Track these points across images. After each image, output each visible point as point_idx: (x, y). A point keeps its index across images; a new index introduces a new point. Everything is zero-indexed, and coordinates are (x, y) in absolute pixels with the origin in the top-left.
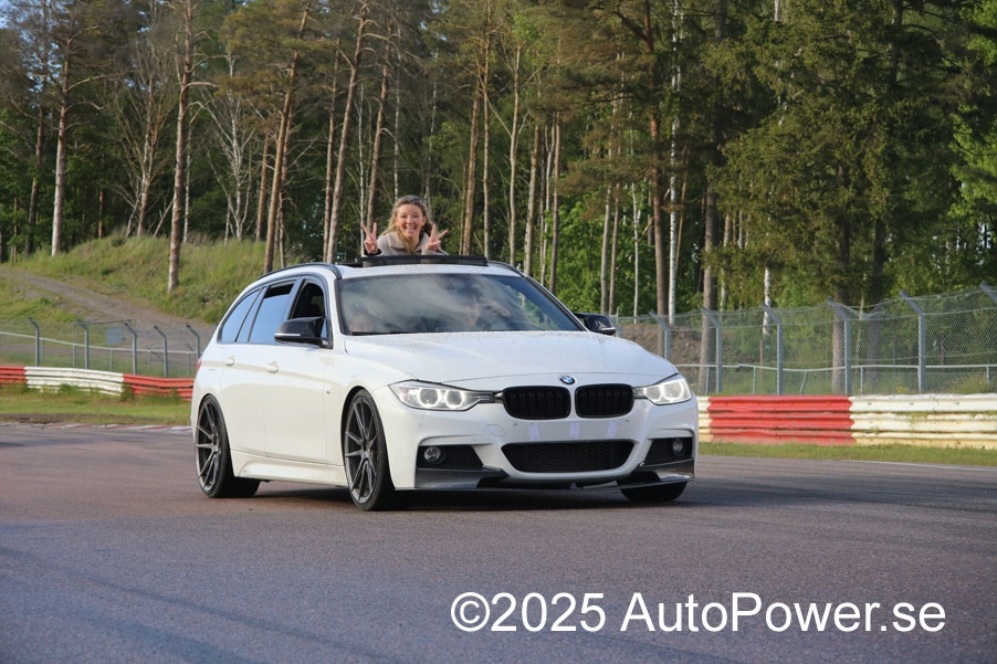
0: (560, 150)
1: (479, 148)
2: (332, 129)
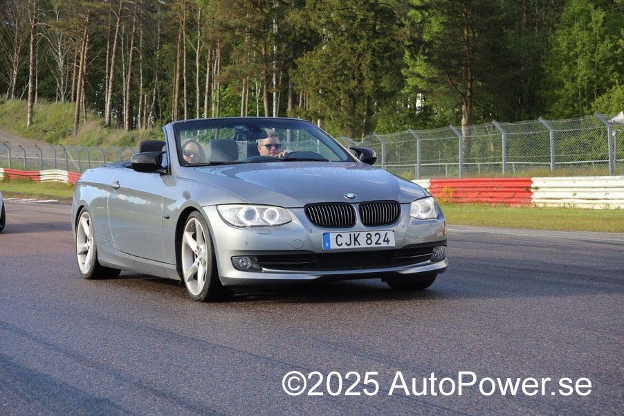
0: (221, 60)
2: (108, 47)
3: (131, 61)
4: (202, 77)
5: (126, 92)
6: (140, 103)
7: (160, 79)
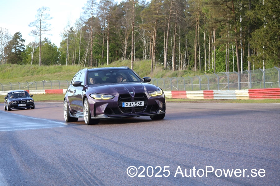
0: (215, 36)
1: (197, 36)
2: (165, 34)
3: (175, 40)
4: (207, 45)
5: (173, 53)
6: (179, 58)
7: (188, 46)
